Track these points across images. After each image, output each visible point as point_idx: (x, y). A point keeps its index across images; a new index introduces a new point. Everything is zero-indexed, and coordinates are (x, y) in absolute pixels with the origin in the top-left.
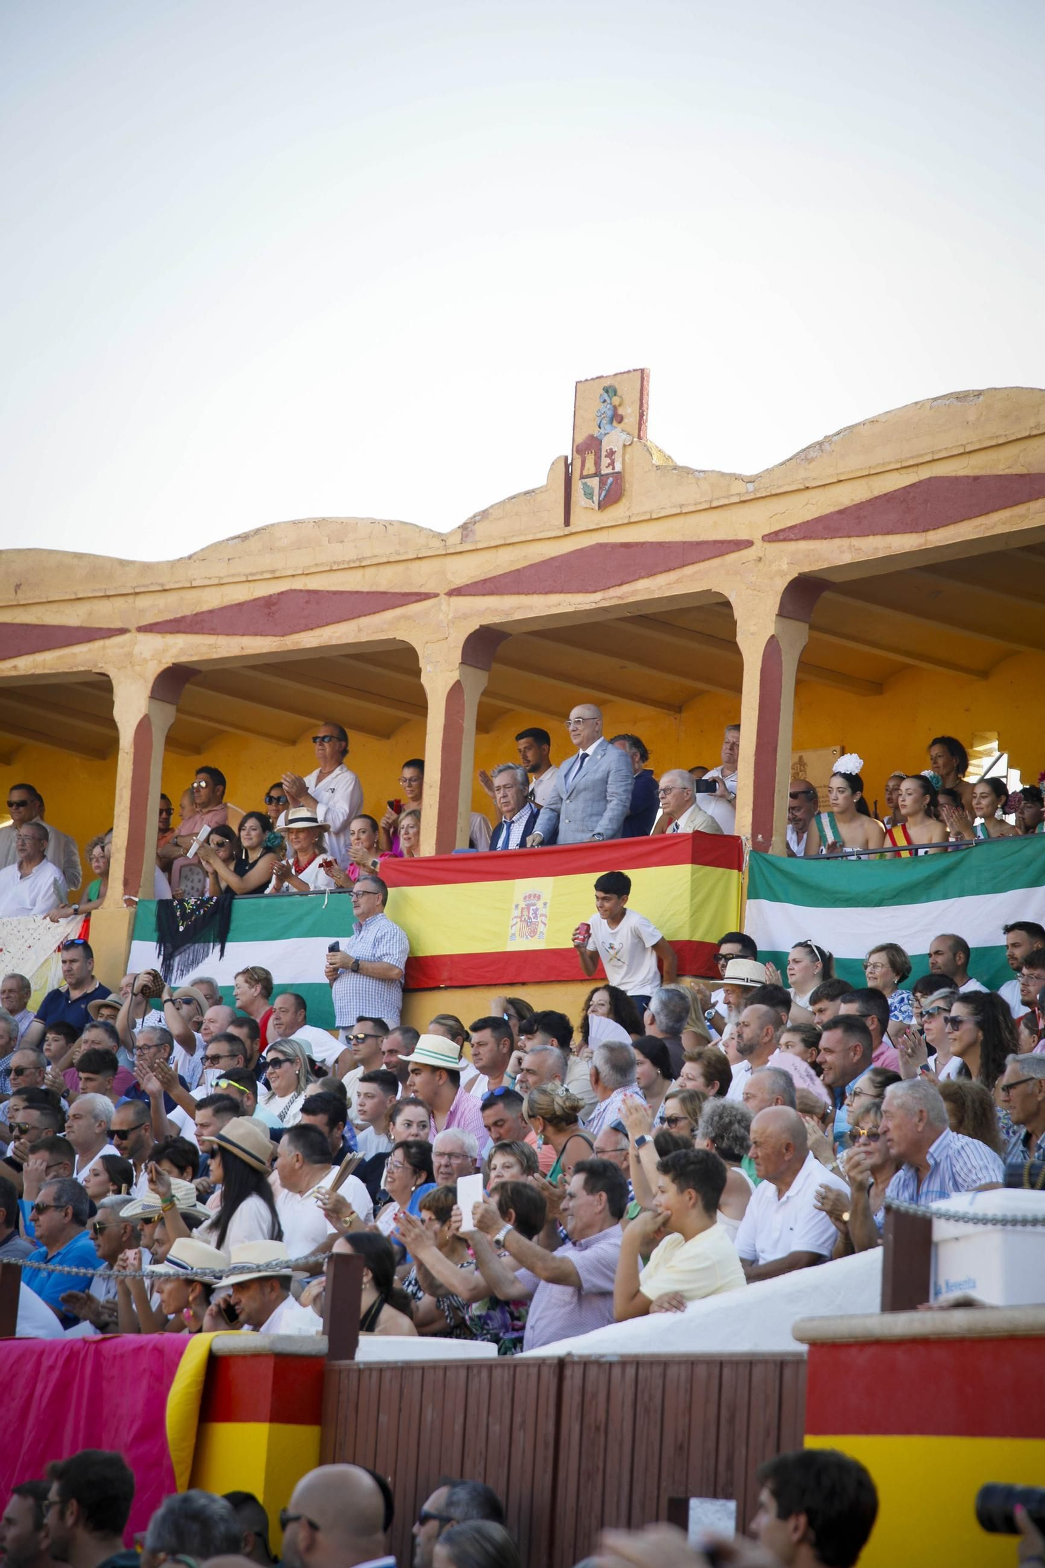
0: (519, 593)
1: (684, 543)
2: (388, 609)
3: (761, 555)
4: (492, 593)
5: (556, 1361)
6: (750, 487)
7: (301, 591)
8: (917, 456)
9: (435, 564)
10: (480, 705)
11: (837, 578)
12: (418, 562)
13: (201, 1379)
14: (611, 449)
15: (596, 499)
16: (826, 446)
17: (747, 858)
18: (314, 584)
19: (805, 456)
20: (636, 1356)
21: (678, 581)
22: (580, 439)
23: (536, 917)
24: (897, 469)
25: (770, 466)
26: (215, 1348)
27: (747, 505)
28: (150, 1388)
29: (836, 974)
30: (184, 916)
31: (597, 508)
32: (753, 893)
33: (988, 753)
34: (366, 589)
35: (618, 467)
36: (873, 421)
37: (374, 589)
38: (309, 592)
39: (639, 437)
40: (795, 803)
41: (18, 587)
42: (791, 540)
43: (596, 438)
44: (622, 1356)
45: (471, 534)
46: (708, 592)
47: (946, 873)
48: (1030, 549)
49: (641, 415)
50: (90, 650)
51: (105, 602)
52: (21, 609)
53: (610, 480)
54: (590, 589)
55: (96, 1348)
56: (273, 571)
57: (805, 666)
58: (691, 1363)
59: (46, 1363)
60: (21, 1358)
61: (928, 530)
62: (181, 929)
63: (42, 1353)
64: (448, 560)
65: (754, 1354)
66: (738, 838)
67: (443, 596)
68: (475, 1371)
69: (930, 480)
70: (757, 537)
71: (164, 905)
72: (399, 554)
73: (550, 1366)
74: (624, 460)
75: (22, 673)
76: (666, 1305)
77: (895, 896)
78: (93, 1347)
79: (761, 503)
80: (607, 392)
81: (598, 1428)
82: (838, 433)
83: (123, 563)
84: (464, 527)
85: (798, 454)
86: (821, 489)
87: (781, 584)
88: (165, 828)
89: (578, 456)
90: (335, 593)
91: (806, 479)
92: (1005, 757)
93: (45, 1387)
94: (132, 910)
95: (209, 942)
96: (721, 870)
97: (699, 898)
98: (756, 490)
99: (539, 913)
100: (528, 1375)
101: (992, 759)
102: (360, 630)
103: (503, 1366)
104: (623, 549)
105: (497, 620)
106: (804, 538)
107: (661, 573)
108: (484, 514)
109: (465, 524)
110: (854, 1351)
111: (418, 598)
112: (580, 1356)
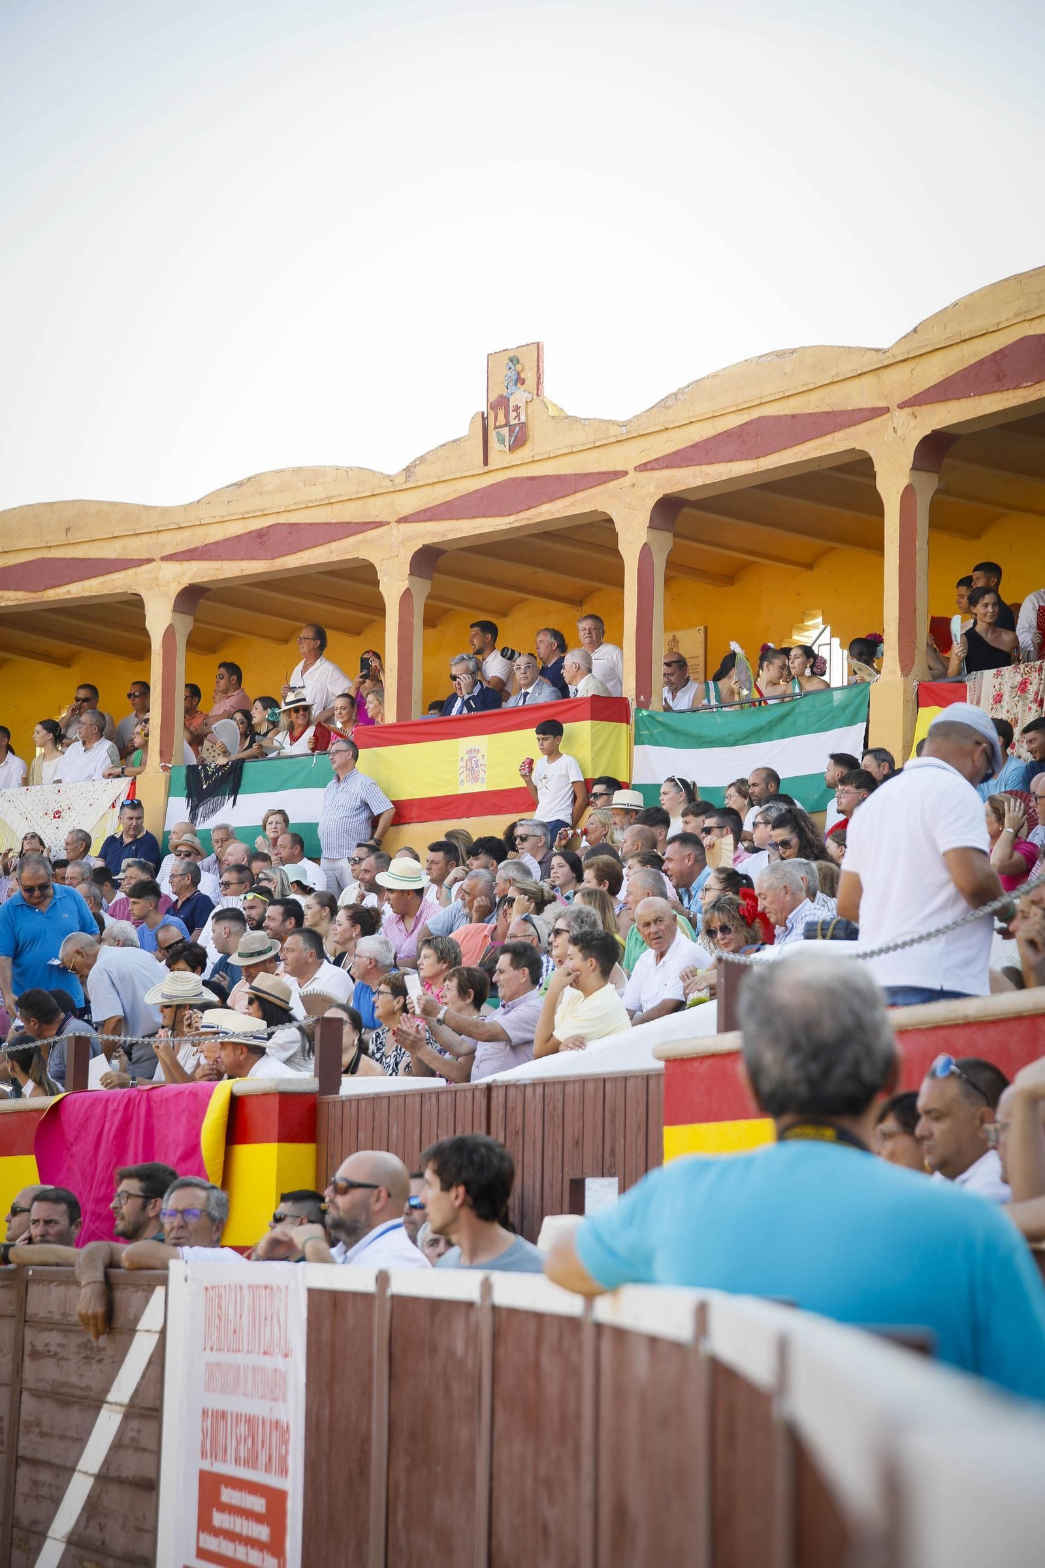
0: (451, 519)
1: (576, 475)
2: (352, 535)
3: (634, 482)
4: (430, 520)
5: (485, 1086)
6: (624, 430)
7: (284, 524)
8: (749, 401)
9: (388, 498)
10: (426, 606)
11: (692, 497)
12: (372, 499)
13: (226, 1113)
14: (517, 405)
15: (507, 443)
16: (680, 396)
17: (633, 713)
18: (294, 518)
19: (664, 404)
20: (543, 1079)
21: (571, 505)
22: (493, 398)
23: (477, 766)
24: (734, 412)
25: (638, 413)
26: (235, 1091)
27: (622, 443)
28: (189, 1122)
29: (700, 798)
30: (207, 777)
31: (507, 449)
32: (639, 740)
33: (815, 627)
34: (334, 521)
35: (523, 419)
36: (714, 376)
37: (340, 520)
38: (290, 524)
39: (538, 395)
40: (669, 670)
41: (68, 530)
42: (656, 469)
43: (505, 397)
44: (532, 1079)
45: (412, 475)
46: (595, 512)
47: (783, 718)
48: (837, 468)
49: (539, 378)
50: (125, 576)
51: (135, 539)
52: (71, 547)
53: (517, 428)
54: (506, 514)
55: (148, 1095)
56: (263, 510)
57: (672, 565)
58: (583, 1081)
59: (111, 1108)
60: (92, 1104)
61: (759, 457)
62: (205, 787)
63: (107, 1101)
64: (396, 495)
65: (628, 1072)
66: (626, 699)
67: (393, 523)
68: (427, 1097)
69: (759, 419)
70: (630, 467)
71: (191, 769)
72: (358, 493)
73: (481, 1089)
74: (527, 413)
75: (74, 596)
76: (571, 1045)
77: (746, 738)
78: (145, 1094)
79: (632, 442)
80: (512, 361)
81: (517, 1133)
82: (688, 386)
83: (147, 508)
84: (408, 470)
85: (658, 403)
86: (678, 429)
87: (651, 503)
88: (190, 711)
89: (492, 411)
90: (311, 524)
91: (666, 422)
92: (829, 628)
93: (112, 1125)
94: (167, 774)
95: (225, 795)
96: (613, 724)
97: (599, 745)
98: (628, 432)
99: (479, 763)
100: (466, 1097)
101: (819, 631)
102: (331, 552)
103: (447, 1092)
104: (529, 482)
105: (435, 540)
106: (666, 467)
107: (558, 498)
108: (422, 459)
109: (408, 467)
110: (696, 1064)
111: (374, 526)
112: (502, 1082)
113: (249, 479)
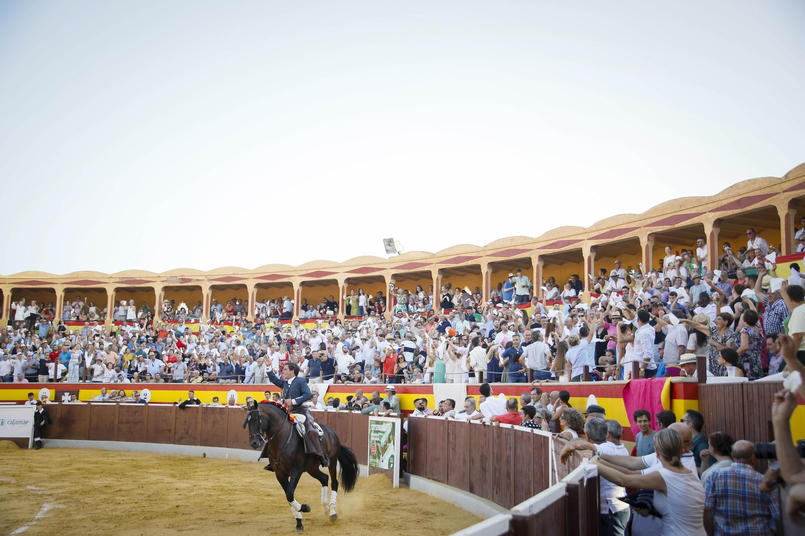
0: (800, 190)
2: (768, 198)
4: (794, 190)
7: (745, 197)
9: (779, 186)
10: (794, 217)
12: (774, 186)
18: (750, 195)
34: (763, 194)
37: (765, 194)
38: (747, 197)
41: (681, 206)
45: (787, 177)
50: (698, 218)
51: (701, 207)
52: (681, 211)
56: (738, 194)
64: (782, 184)
67: (781, 193)
72: (770, 184)
83: (704, 197)
105: (796, 196)
108: (791, 172)
109: (785, 175)
111: (775, 194)
113: (734, 185)
